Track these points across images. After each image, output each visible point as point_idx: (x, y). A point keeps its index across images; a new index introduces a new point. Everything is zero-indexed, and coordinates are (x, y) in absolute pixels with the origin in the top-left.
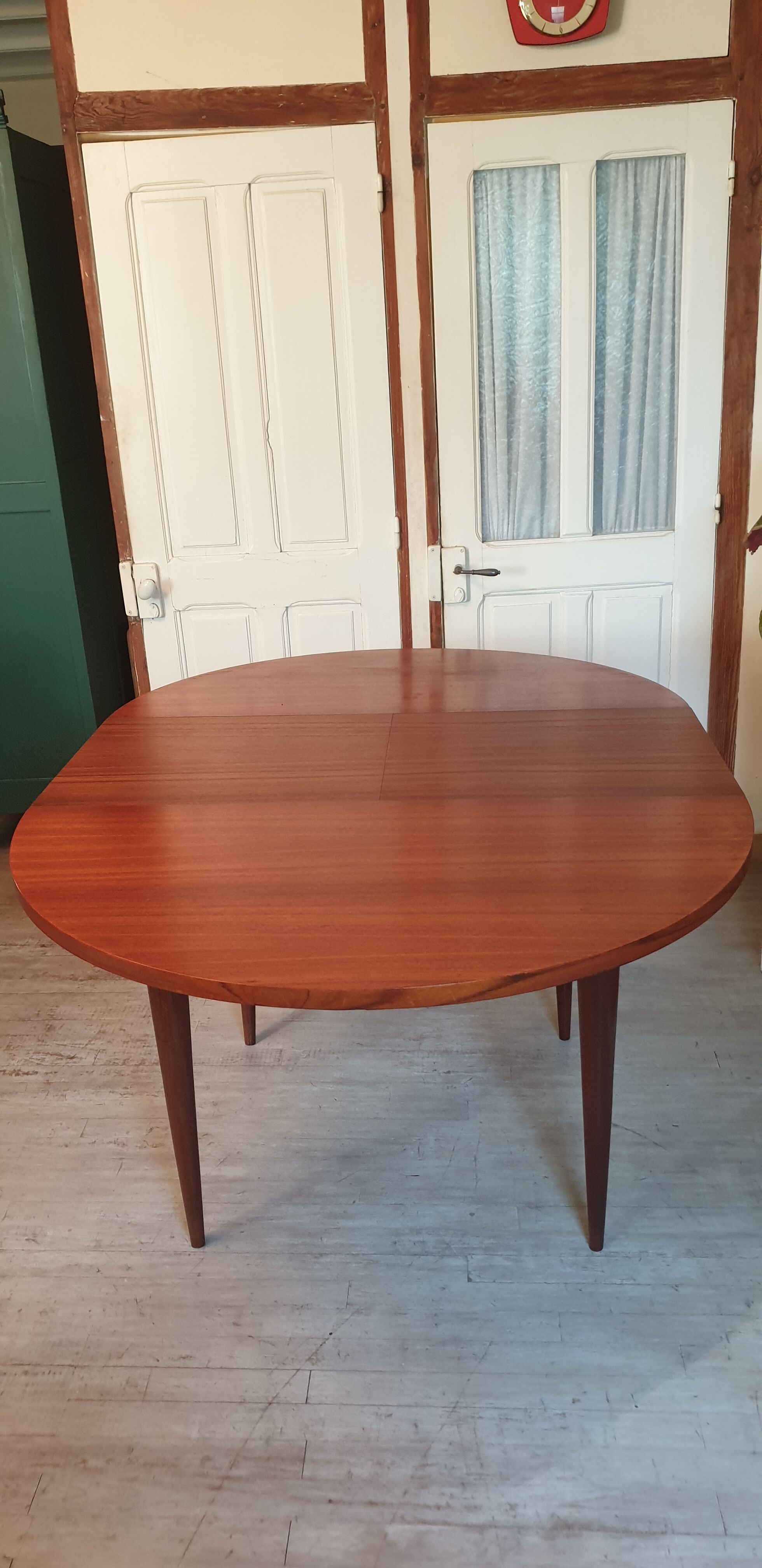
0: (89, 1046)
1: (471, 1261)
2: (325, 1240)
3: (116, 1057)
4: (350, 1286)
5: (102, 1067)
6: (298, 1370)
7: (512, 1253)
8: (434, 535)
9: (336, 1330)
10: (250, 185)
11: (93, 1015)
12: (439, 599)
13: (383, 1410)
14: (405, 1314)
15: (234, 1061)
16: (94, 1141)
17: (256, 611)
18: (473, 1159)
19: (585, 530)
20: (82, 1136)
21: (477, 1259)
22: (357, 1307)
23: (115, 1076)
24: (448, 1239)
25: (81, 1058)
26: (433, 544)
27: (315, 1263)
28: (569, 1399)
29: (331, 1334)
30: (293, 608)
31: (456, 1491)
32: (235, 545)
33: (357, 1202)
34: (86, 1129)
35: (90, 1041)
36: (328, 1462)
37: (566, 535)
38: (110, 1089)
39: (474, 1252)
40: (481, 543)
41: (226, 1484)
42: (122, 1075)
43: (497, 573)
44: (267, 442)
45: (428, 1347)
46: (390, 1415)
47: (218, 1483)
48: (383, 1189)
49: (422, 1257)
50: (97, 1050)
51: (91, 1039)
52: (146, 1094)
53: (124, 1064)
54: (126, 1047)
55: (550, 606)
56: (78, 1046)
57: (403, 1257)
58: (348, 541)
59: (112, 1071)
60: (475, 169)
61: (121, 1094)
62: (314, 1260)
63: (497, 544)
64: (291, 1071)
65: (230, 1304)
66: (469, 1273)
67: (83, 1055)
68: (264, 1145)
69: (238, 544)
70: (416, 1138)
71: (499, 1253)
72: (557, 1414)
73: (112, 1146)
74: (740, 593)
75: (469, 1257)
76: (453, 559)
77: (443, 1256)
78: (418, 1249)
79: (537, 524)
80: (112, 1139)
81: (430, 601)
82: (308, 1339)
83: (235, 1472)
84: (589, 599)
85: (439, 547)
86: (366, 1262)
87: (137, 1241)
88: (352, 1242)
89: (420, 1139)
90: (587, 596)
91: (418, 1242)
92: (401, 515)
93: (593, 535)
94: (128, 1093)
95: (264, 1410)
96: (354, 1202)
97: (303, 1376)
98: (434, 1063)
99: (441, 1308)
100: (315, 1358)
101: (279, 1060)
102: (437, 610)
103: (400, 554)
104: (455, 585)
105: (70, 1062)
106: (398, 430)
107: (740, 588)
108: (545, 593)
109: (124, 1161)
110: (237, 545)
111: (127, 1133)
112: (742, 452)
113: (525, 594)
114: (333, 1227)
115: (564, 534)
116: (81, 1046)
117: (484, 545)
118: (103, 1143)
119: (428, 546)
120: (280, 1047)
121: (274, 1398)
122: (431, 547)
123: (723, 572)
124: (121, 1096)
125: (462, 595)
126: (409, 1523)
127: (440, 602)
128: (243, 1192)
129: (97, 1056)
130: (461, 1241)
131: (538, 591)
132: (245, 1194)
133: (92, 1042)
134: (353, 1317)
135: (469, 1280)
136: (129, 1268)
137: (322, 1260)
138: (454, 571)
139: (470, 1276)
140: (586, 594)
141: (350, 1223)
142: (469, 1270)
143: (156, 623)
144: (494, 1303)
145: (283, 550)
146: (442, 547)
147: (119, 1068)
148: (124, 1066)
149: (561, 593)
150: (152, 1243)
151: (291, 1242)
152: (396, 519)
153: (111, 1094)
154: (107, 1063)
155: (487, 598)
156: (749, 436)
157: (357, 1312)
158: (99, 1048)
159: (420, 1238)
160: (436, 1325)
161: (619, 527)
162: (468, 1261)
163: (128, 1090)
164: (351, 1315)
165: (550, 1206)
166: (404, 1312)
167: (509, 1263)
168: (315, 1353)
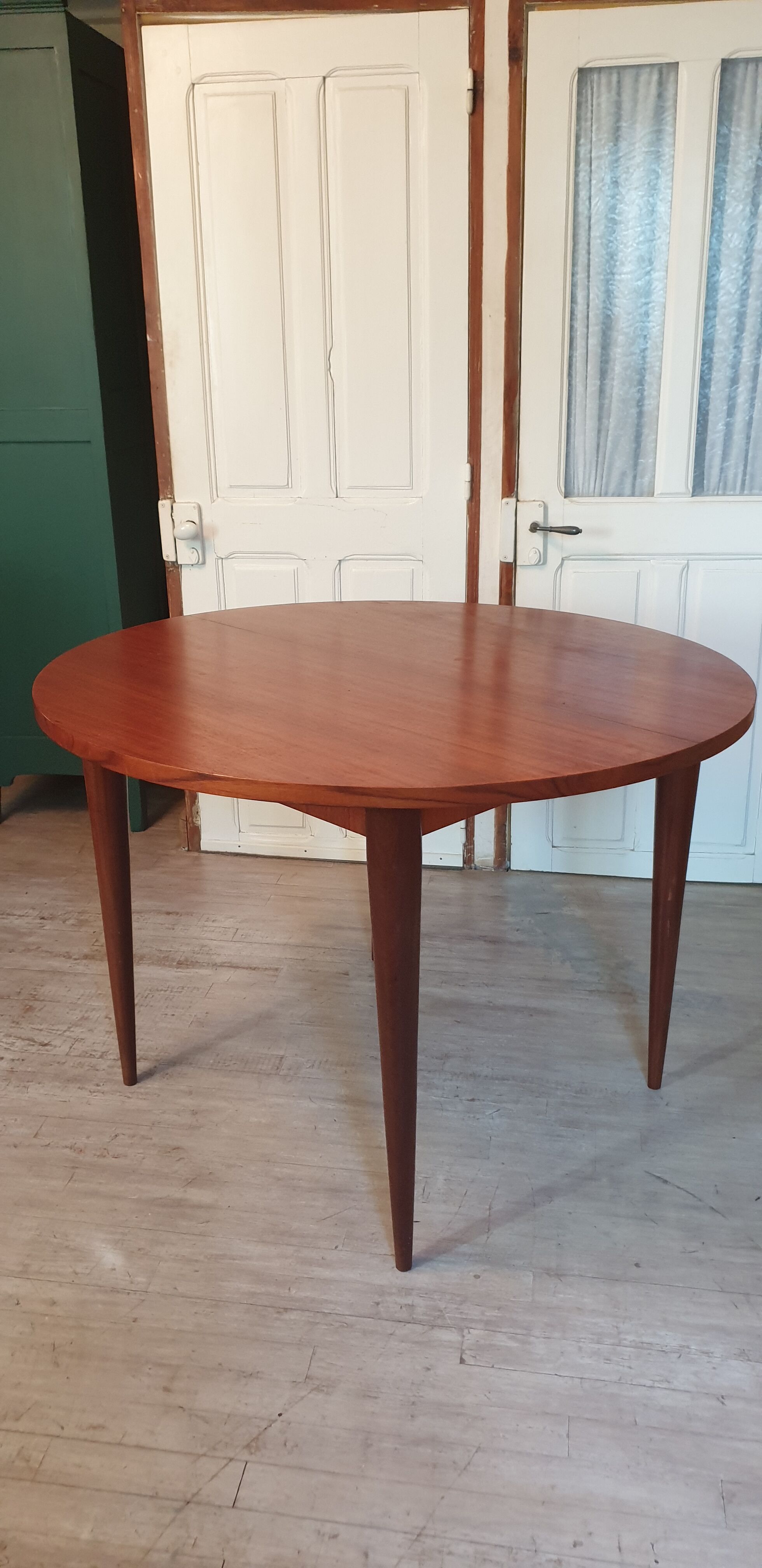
0: (67, 1033)
1: (468, 1337)
2: (293, 1291)
3: (95, 1048)
4: (314, 1354)
5: (75, 1058)
6: (231, 1460)
7: (519, 1331)
8: (510, 486)
9: (286, 1410)
10: (324, 78)
11: (79, 998)
12: (511, 560)
13: (328, 1528)
14: (376, 1398)
15: (226, 1065)
16: (48, 1143)
17: (306, 563)
18: (488, 1207)
19: (682, 489)
20: (35, 1136)
21: (476, 1334)
22: (317, 1383)
23: (88, 1070)
24: (442, 1305)
25: (55, 1047)
26: (508, 497)
27: (277, 1319)
28: (569, 1538)
29: (280, 1415)
30: (347, 562)
32: (287, 487)
33: (340, 1247)
34: (43, 1128)
35: (69, 1028)
37: (661, 494)
38: (78, 1085)
39: (473, 1325)
40: (563, 498)
42: (97, 1070)
43: (578, 531)
44: (329, 372)
45: (398, 1446)
46: (336, 1536)
48: (373, 1234)
49: (408, 1325)
50: (75, 1039)
51: (70, 1025)
52: (119, 1094)
53: (101, 1057)
54: (108, 1037)
55: (639, 574)
56: (54, 1032)
57: (385, 1323)
58: (412, 489)
59: (87, 1064)
60: (581, 66)
61: (90, 1092)
62: (275, 1315)
63: (582, 501)
64: (290, 1081)
65: (164, 1361)
66: (463, 1352)
67: (57, 1042)
68: (242, 1166)
69: (290, 486)
70: (423, 1175)
71: (503, 1330)
72: (552, 1558)
73: (67, 1151)
75: (466, 1331)
76: (530, 514)
77: (433, 1327)
78: (404, 1315)
79: (628, 481)
80: (68, 1143)
81: (500, 561)
82: (250, 1418)
84: (683, 569)
85: (514, 500)
86: (338, 1324)
87: (70, 1270)
88: (324, 1297)
89: (426, 1177)
90: (682, 566)
91: (406, 1305)
92: (473, 463)
93: (692, 496)
94: (99, 1092)
95: (178, 1510)
96: (336, 1247)
97: (236, 1467)
98: (457, 1087)
99: (421, 1394)
100: (254, 1444)
101: (278, 1069)
102: (508, 572)
103: (470, 505)
104: (530, 544)
105: (42, 1049)
106: (475, 365)
108: (634, 560)
109: (77, 1171)
110: (289, 488)
111: (88, 1137)
113: (610, 560)
114: (306, 1276)
115: (659, 492)
116: (59, 1032)
117: (567, 500)
118: (57, 1147)
119: (502, 499)
120: (282, 1053)
121: (195, 1494)
122: (505, 500)
124: (90, 1094)
125: (537, 556)
127: (512, 563)
128: (208, 1222)
129: (73, 1045)
130: (457, 1309)
131: (625, 557)
132: (209, 1224)
133: (72, 1029)
134: (311, 1396)
135: (462, 1361)
136: (54, 1303)
137: (286, 1316)
138: (529, 528)
139: (464, 1357)
140: (681, 564)
141: (327, 1273)
142: (464, 1348)
143: (195, 570)
144: (488, 1395)
145: (339, 496)
146: (518, 501)
147: (94, 1061)
148: (100, 1059)
149: (651, 561)
150: (88, 1274)
151: (253, 1290)
152: (468, 466)
153: (79, 1090)
154: (84, 1054)
155: (565, 562)
157: (318, 1389)
158: (78, 1036)
159: (409, 1300)
160: (412, 1416)
161: (723, 488)
162: (463, 1336)
163: (99, 1088)
164: (309, 1393)
165: (573, 1275)
166: (375, 1395)
167: (514, 1344)
168: (256, 1439)
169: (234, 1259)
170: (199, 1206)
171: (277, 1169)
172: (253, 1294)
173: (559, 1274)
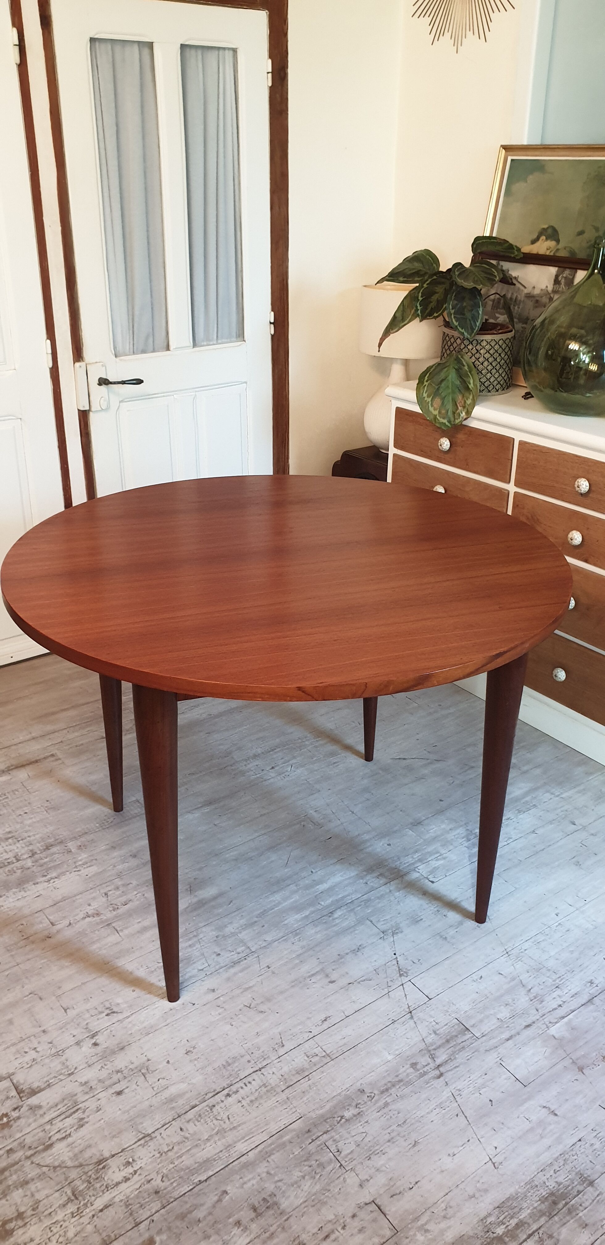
1: (421, 871)
2: (322, 903)
4: (371, 922)
6: (402, 985)
8: (78, 353)
9: (395, 951)
12: (86, 408)
13: (475, 977)
14: (422, 919)
15: (110, 821)
16: (68, 923)
18: (351, 813)
19: (187, 344)
20: (53, 924)
21: (422, 868)
22: (390, 931)
24: (393, 866)
26: (78, 361)
27: (334, 919)
28: (554, 915)
29: (395, 954)
31: (558, 992)
33: (314, 871)
34: (51, 918)
36: (481, 1021)
37: (175, 348)
38: (31, 883)
39: (416, 866)
40: (115, 358)
41: (442, 1069)
42: (29, 868)
43: (141, 381)
45: (456, 930)
46: (481, 977)
47: (437, 1072)
52: (68, 873)
55: (167, 407)
60: (91, 37)
61: (46, 882)
62: (331, 918)
65: (312, 973)
71: (430, 859)
72: (557, 926)
73: (88, 919)
74: (287, 385)
75: (416, 869)
76: (96, 372)
77: (402, 877)
79: (149, 341)
80: (81, 915)
81: (79, 410)
82: (385, 964)
83: (439, 1061)
84: (193, 399)
85: (83, 363)
86: (363, 903)
87: (196, 970)
88: (339, 896)
89: (305, 817)
92: (51, 338)
93: (193, 348)
94: (52, 878)
95: (412, 1017)
96: (312, 872)
97: (408, 987)
100: (403, 973)
102: (84, 417)
103: (52, 374)
104: (98, 395)
107: (287, 381)
108: (164, 396)
111: (89, 905)
112: (284, 280)
113: (150, 398)
114: (318, 893)
115: (173, 347)
117: (118, 359)
118: (78, 921)
119: (74, 363)
121: (409, 1007)
122: (76, 364)
123: (276, 371)
124: (48, 883)
125: (104, 403)
126: (556, 1023)
127: (86, 410)
131: (156, 395)
132: (233, 902)
134: (395, 938)
135: (433, 882)
137: (336, 915)
138: (97, 382)
139: (429, 880)
140: (192, 395)
141: (325, 886)
142: (426, 877)
144: (460, 887)
146: (85, 363)
149: (174, 395)
151: (303, 915)
152: (48, 341)
153: (37, 885)
156: (287, 267)
157: (394, 933)
159: (378, 873)
161: (208, 340)
162: (418, 873)
164: (393, 938)
165: (424, 820)
166: (419, 919)
167: (441, 862)
168: (400, 970)
169: (273, 909)
170: (215, 898)
171: (227, 856)
172: (306, 917)
173: (417, 823)
